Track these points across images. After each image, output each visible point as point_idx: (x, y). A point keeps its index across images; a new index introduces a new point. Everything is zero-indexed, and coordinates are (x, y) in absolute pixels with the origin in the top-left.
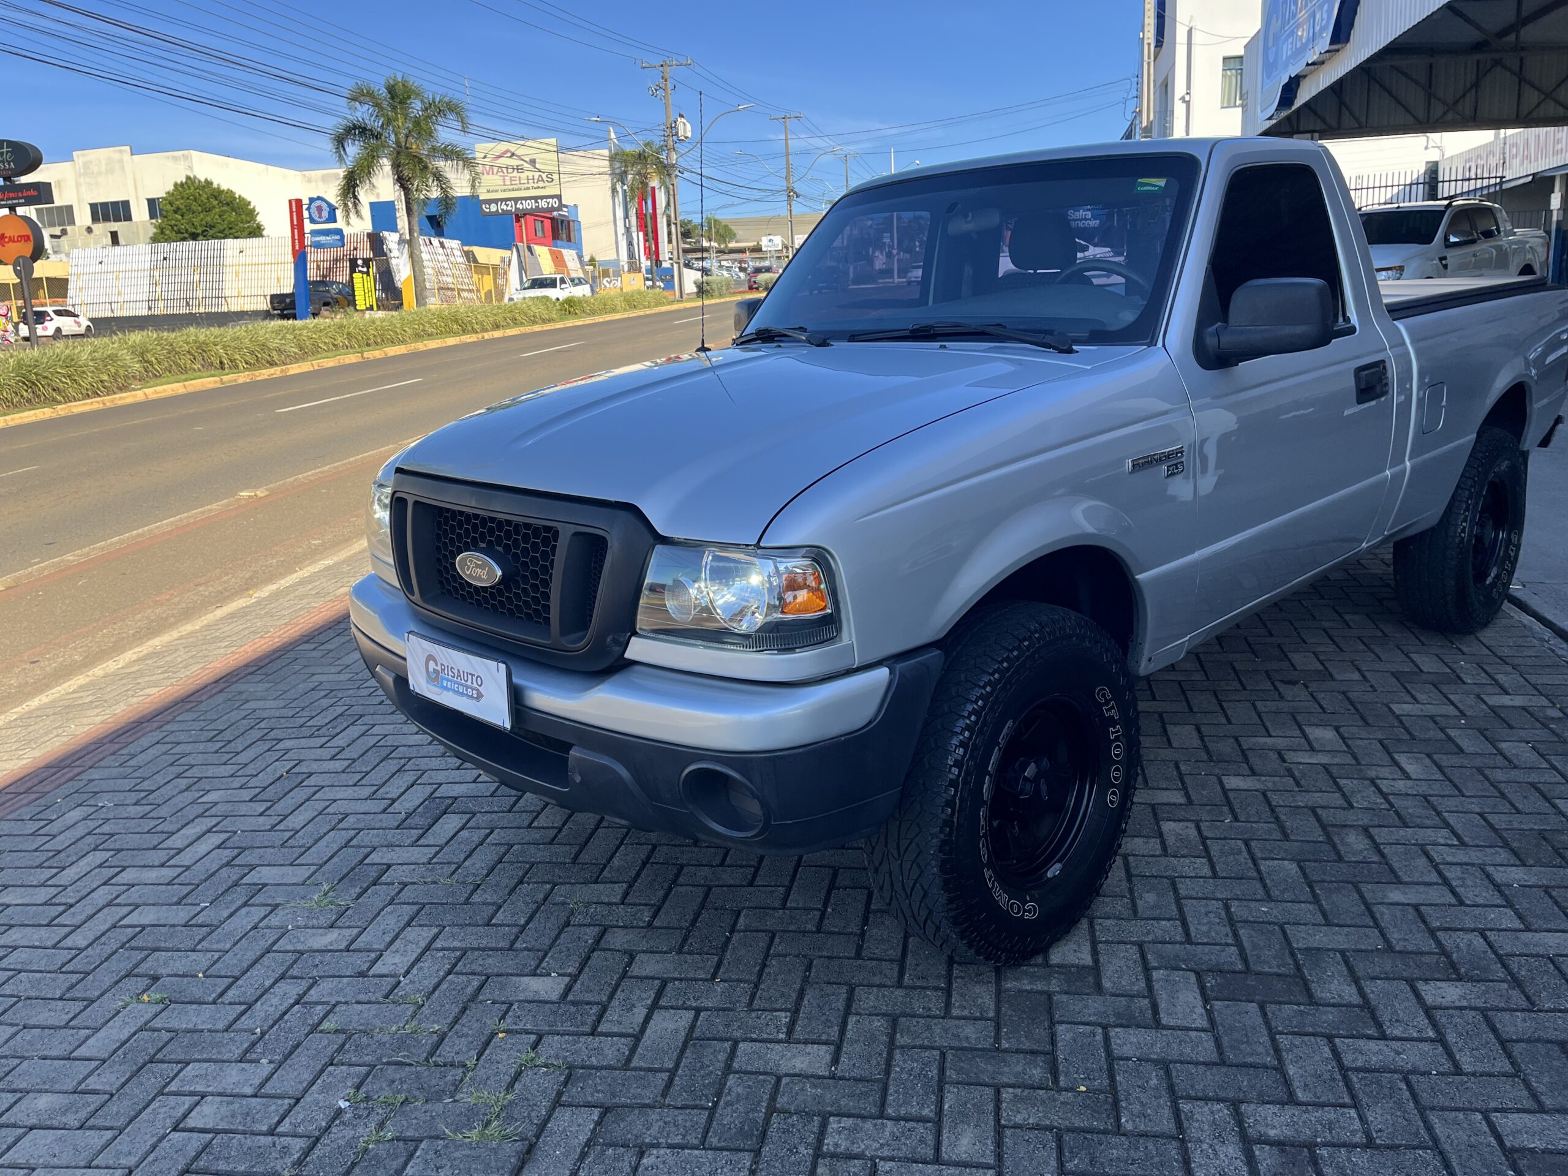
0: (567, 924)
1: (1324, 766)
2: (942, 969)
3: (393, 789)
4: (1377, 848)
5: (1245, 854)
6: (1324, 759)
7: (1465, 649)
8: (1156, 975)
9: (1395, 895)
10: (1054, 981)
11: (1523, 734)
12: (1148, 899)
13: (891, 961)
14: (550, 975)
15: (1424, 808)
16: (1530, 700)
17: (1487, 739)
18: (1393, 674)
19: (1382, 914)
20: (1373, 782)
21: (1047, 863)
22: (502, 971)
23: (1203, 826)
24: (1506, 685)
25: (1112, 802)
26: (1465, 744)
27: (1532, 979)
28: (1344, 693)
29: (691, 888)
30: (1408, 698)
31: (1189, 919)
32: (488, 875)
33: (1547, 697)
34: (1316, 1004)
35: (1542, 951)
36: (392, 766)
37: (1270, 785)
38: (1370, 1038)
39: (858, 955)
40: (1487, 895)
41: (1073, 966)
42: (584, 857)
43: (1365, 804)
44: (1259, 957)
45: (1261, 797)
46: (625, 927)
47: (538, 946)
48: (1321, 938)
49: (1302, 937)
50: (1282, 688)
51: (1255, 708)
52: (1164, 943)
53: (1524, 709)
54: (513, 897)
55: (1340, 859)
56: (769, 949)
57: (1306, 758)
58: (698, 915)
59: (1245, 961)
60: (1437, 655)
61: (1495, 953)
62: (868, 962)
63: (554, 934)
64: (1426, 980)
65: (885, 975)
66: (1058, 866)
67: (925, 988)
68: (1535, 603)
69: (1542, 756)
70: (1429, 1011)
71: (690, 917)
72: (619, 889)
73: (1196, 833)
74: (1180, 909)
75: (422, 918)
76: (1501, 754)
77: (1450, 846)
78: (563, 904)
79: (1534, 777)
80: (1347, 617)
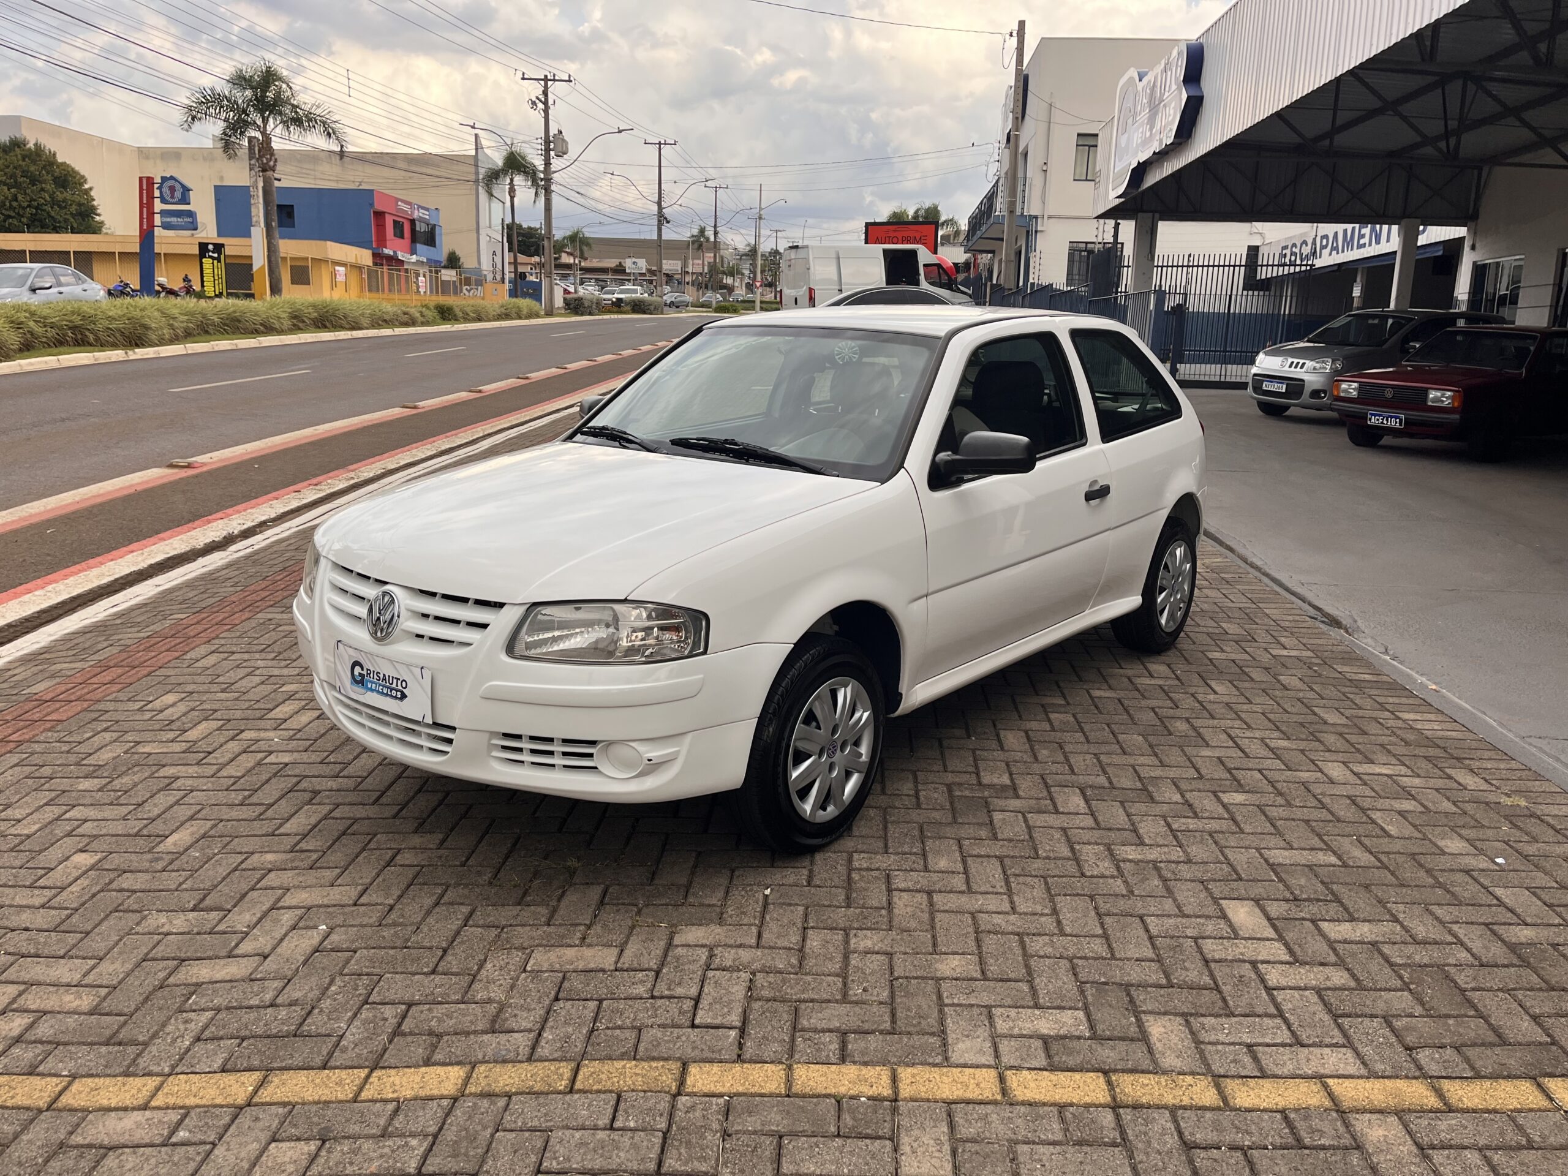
1: (1160, 686)
4: (1194, 729)
5: (1108, 731)
8: (1053, 789)
9: (1206, 752)
15: (1226, 709)
17: (1269, 673)
19: (1198, 762)
27: (1290, 792)
31: (1073, 763)
33: (1313, 651)
34: (1156, 802)
35: (1298, 780)
37: (1123, 695)
38: (1188, 817)
40: (1264, 752)
41: (997, 784)
43: (1187, 706)
44: (1119, 780)
45: (1116, 701)
48: (1158, 772)
49: (1147, 772)
52: (1057, 774)
53: (1298, 658)
55: (1170, 734)
57: (1148, 681)
59: (1110, 782)
61: (1268, 780)
64: (1224, 792)
69: (1306, 683)
70: (1225, 806)
73: (1073, 719)
74: (1066, 758)
76: (1278, 681)
77: (1242, 729)
79: (1301, 695)
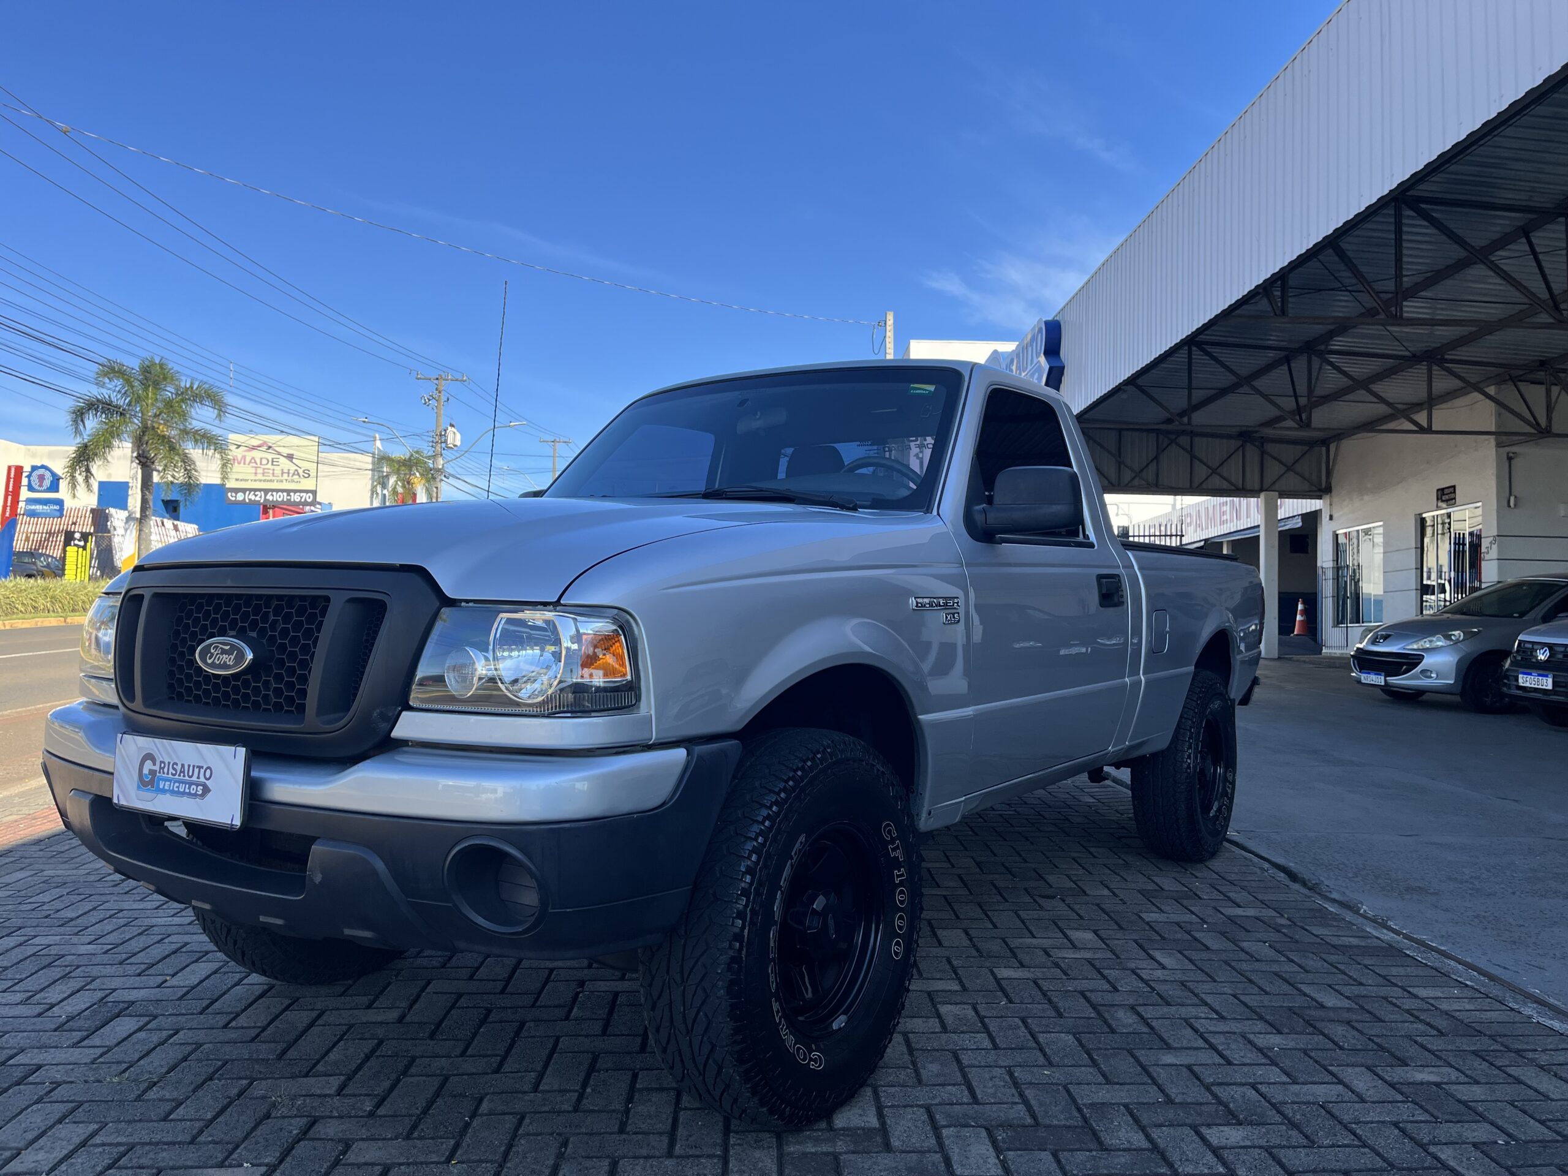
0: (268, 1116)
1: (1087, 960)
2: (718, 1138)
3: (54, 995)
4: (1145, 1022)
5: (1023, 1029)
6: (1088, 955)
7: (1198, 875)
8: (945, 1132)
9: (1168, 1058)
10: (840, 1143)
11: (1259, 936)
12: (931, 1069)
13: (660, 1134)
14: (241, 1165)
15: (1183, 991)
16: (1260, 912)
17: (1228, 939)
18: (1139, 891)
19: (1159, 1074)
20: (1133, 972)
21: (833, 1014)
22: (180, 1163)
23: (979, 1007)
24: (1238, 900)
25: (896, 954)
26: (1209, 943)
27: (1308, 1121)
28: (1098, 905)
29: (424, 1078)
30: (1156, 909)
31: (974, 1084)
32: (168, 1072)
33: (1274, 909)
34: (1106, 1150)
35: (1311, 1099)
36: (55, 973)
37: (1040, 975)
39: (622, 1131)
40: (1251, 1056)
41: (858, 1129)
42: (292, 1054)
43: (1129, 988)
44: (1046, 1112)
45: (1032, 984)
46: (340, 1117)
47: (227, 1138)
48: (1103, 1095)
49: (1087, 1095)
50: (1041, 901)
51: (1018, 916)
52: (952, 1104)
53: (1257, 918)
54: (200, 1093)
55: (1113, 1031)
56: (517, 1129)
57: (1071, 954)
58: (431, 1103)
59: (1034, 1116)
60: (1175, 878)
61: (1269, 1102)
62: (634, 1136)
63: (248, 1127)
64: (1209, 1126)
65: (653, 1147)
66: (843, 1018)
67: (698, 1156)
68: (1250, 845)
69: (1279, 952)
70: (1216, 1151)
71: (422, 1104)
72: (335, 1082)
73: (973, 1013)
74: (964, 1076)
75: (79, 1114)
76: (1242, 950)
77: (1211, 1019)
78: (264, 1097)
79: (1275, 968)
80: (1092, 850)
